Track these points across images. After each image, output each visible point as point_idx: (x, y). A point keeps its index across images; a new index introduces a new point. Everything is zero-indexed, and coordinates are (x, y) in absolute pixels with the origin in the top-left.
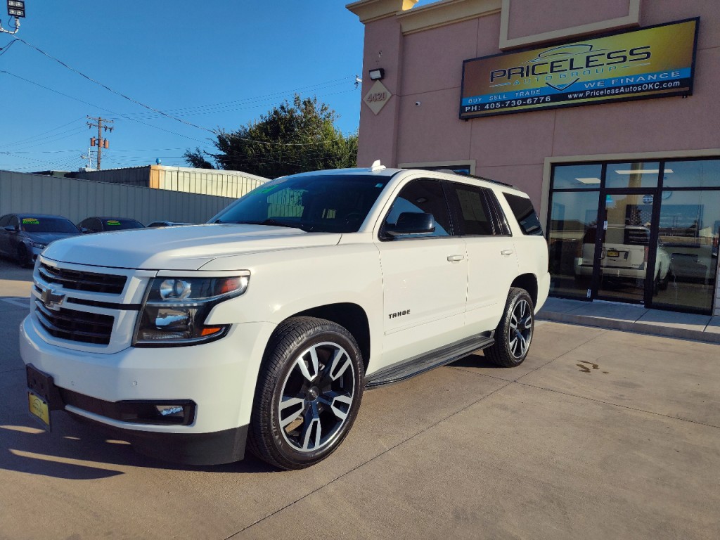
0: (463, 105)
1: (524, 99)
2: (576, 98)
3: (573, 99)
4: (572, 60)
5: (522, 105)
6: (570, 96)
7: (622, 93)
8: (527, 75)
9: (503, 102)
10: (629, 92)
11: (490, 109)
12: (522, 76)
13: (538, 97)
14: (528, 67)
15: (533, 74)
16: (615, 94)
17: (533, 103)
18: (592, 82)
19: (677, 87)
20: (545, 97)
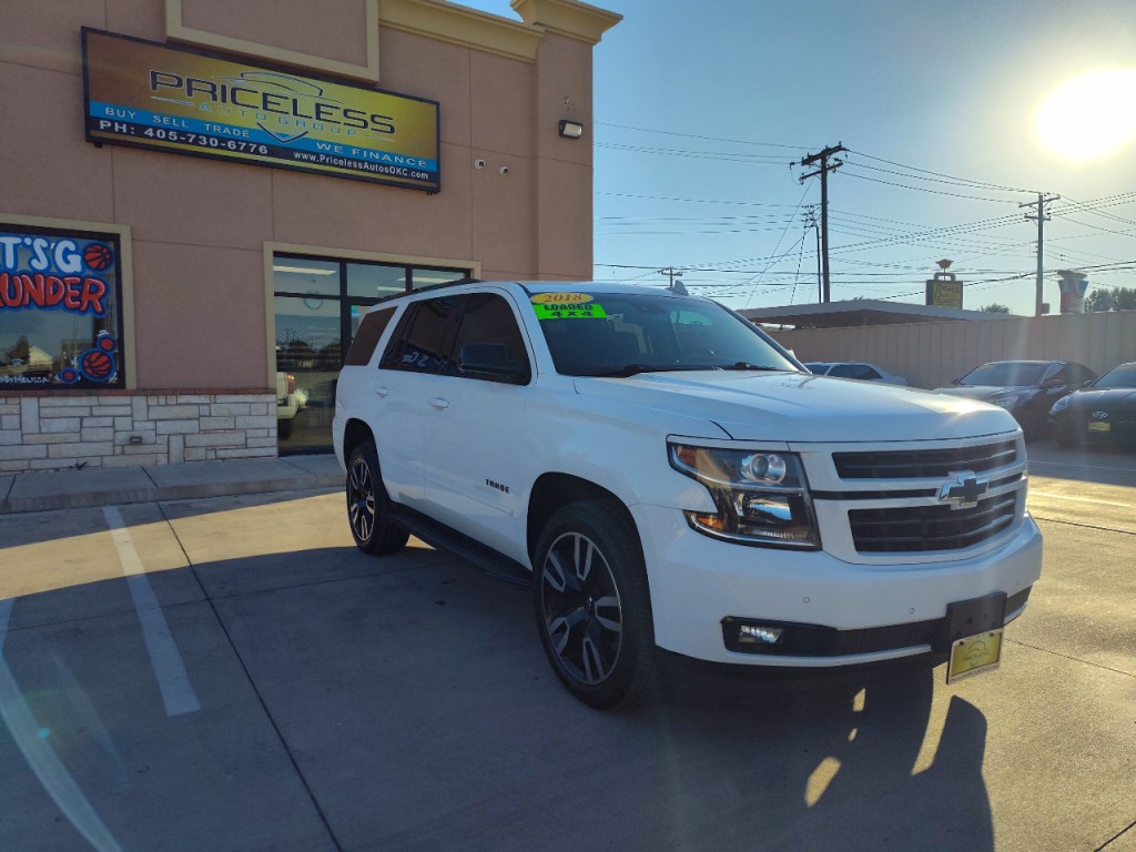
0: (92, 113)
1: (223, 140)
2: (304, 161)
3: (301, 160)
4: (295, 101)
5: (219, 147)
6: (297, 155)
7: (365, 170)
8: (224, 100)
9: (180, 133)
10: (374, 172)
11: (155, 137)
12: (215, 98)
13: (248, 142)
14: (224, 88)
15: (234, 101)
16: (358, 169)
17: (237, 150)
18: (328, 143)
19: (425, 180)
20: (259, 145)
